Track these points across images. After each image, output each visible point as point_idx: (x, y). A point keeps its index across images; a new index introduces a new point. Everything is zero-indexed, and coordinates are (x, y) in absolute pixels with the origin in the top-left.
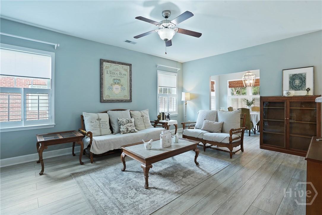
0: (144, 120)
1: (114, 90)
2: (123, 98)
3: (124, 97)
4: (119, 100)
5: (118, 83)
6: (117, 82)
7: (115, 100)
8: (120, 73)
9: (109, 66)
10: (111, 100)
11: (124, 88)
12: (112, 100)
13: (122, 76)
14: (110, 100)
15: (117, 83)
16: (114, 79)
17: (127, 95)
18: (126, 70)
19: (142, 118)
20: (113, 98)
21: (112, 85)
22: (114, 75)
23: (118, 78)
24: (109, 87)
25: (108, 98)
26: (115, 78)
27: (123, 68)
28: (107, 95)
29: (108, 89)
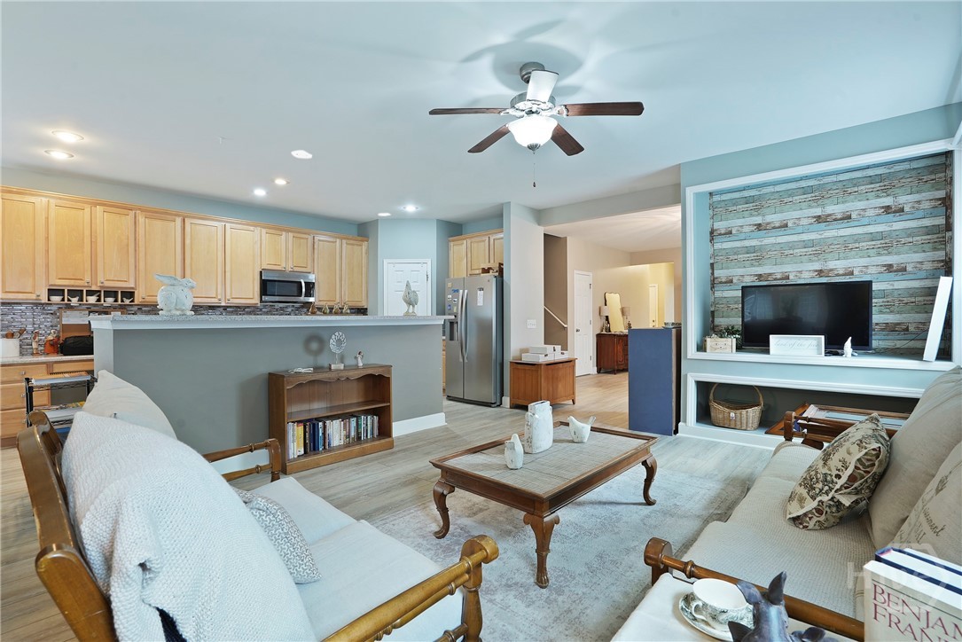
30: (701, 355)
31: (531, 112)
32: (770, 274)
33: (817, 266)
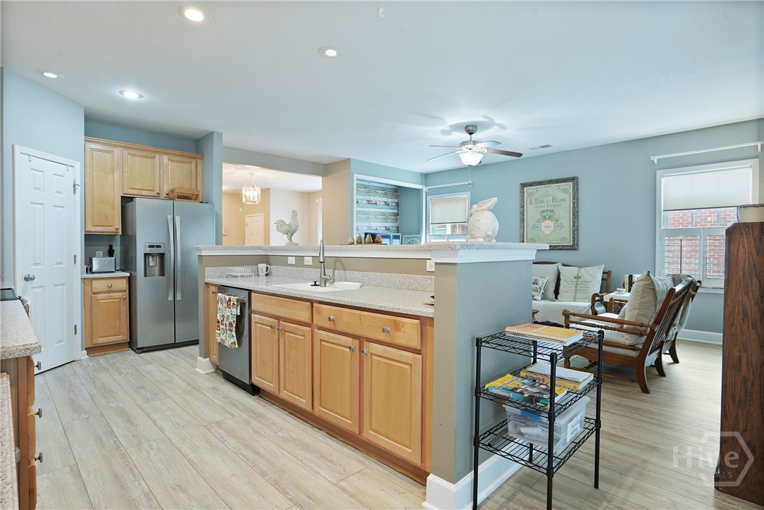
0: (578, 284)
1: (543, 229)
2: (560, 242)
5: (550, 216)
6: (548, 215)
8: (553, 199)
9: (535, 191)
11: (561, 224)
13: (558, 203)
15: (547, 217)
16: (543, 212)
17: (568, 237)
18: (565, 191)
19: (575, 280)
21: (538, 222)
22: (543, 205)
23: (550, 209)
24: (534, 225)
26: (544, 209)
27: (558, 189)
28: (531, 239)
29: (533, 228)
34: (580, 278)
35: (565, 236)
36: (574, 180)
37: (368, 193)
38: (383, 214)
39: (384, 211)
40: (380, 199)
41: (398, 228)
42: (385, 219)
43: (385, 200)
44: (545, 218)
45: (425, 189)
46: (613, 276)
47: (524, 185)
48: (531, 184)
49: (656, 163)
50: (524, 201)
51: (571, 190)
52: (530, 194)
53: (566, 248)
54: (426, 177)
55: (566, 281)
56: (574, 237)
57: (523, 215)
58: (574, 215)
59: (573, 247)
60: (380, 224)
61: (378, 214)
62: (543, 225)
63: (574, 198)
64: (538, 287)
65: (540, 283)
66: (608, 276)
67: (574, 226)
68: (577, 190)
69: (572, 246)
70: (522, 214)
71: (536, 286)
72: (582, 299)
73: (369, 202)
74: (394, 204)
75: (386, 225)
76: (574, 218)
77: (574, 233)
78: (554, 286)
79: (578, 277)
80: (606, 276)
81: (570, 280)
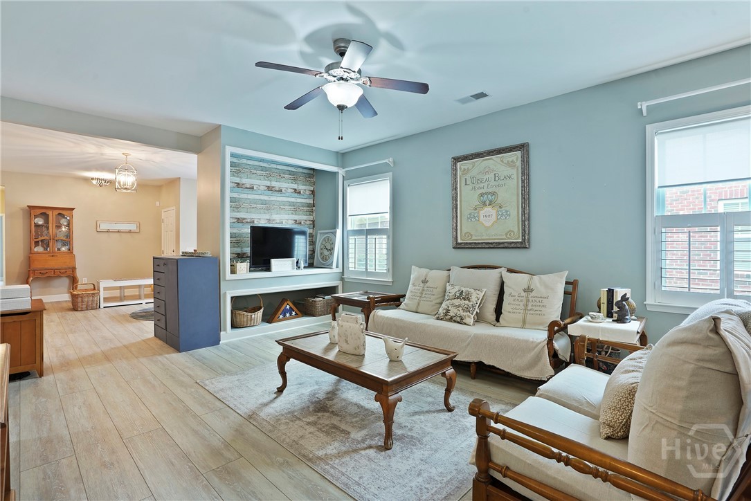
0: (528, 301)
1: (482, 219)
2: (504, 237)
3: (506, 234)
4: (491, 243)
5: (491, 201)
6: (488, 199)
7: (482, 243)
8: (495, 177)
9: (470, 167)
10: (472, 243)
11: (506, 211)
12: (475, 243)
13: (501, 182)
14: (470, 244)
15: (487, 202)
16: (482, 195)
17: (515, 230)
18: (511, 164)
19: (524, 294)
20: (479, 238)
21: (475, 209)
22: (482, 185)
23: (490, 190)
24: (470, 214)
25: (468, 240)
26: (483, 191)
27: (502, 161)
28: (466, 234)
29: (468, 218)
30: (234, 277)
31: (342, 79)
32: (244, 219)
33: (267, 217)
34: (532, 290)
35: (510, 229)
36: (523, 147)
37: (269, 176)
38: (292, 204)
39: (293, 200)
40: (287, 186)
41: (313, 221)
42: (295, 211)
43: (295, 186)
44: (484, 203)
45: (341, 172)
46: (580, 288)
47: (457, 160)
48: (466, 158)
49: (645, 113)
50: (456, 181)
51: (519, 163)
52: (465, 172)
53: (512, 245)
54: (342, 157)
55: (511, 295)
56: (524, 230)
57: (456, 201)
58: (523, 198)
59: (523, 245)
60: (286, 217)
61: (284, 203)
62: (482, 213)
63: (523, 173)
64: (469, 303)
65: (473, 299)
66: (574, 288)
67: (524, 214)
68: (528, 162)
69: (521, 243)
70: (455, 199)
71: (467, 302)
72: (535, 326)
73: (269, 188)
74: (308, 192)
75: (296, 217)
76: (524, 203)
77: (524, 225)
78: (495, 303)
79: (528, 290)
80: (570, 288)
81: (517, 295)
